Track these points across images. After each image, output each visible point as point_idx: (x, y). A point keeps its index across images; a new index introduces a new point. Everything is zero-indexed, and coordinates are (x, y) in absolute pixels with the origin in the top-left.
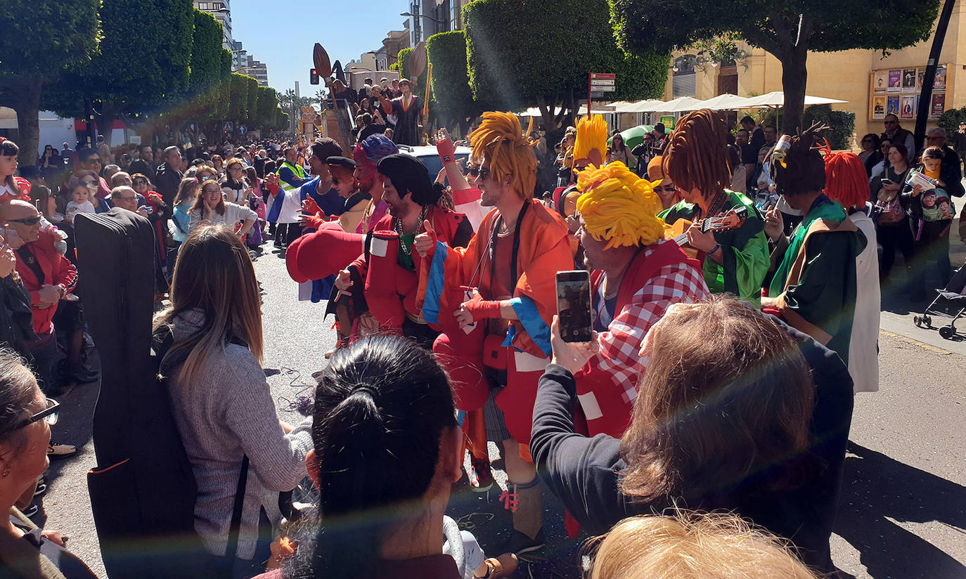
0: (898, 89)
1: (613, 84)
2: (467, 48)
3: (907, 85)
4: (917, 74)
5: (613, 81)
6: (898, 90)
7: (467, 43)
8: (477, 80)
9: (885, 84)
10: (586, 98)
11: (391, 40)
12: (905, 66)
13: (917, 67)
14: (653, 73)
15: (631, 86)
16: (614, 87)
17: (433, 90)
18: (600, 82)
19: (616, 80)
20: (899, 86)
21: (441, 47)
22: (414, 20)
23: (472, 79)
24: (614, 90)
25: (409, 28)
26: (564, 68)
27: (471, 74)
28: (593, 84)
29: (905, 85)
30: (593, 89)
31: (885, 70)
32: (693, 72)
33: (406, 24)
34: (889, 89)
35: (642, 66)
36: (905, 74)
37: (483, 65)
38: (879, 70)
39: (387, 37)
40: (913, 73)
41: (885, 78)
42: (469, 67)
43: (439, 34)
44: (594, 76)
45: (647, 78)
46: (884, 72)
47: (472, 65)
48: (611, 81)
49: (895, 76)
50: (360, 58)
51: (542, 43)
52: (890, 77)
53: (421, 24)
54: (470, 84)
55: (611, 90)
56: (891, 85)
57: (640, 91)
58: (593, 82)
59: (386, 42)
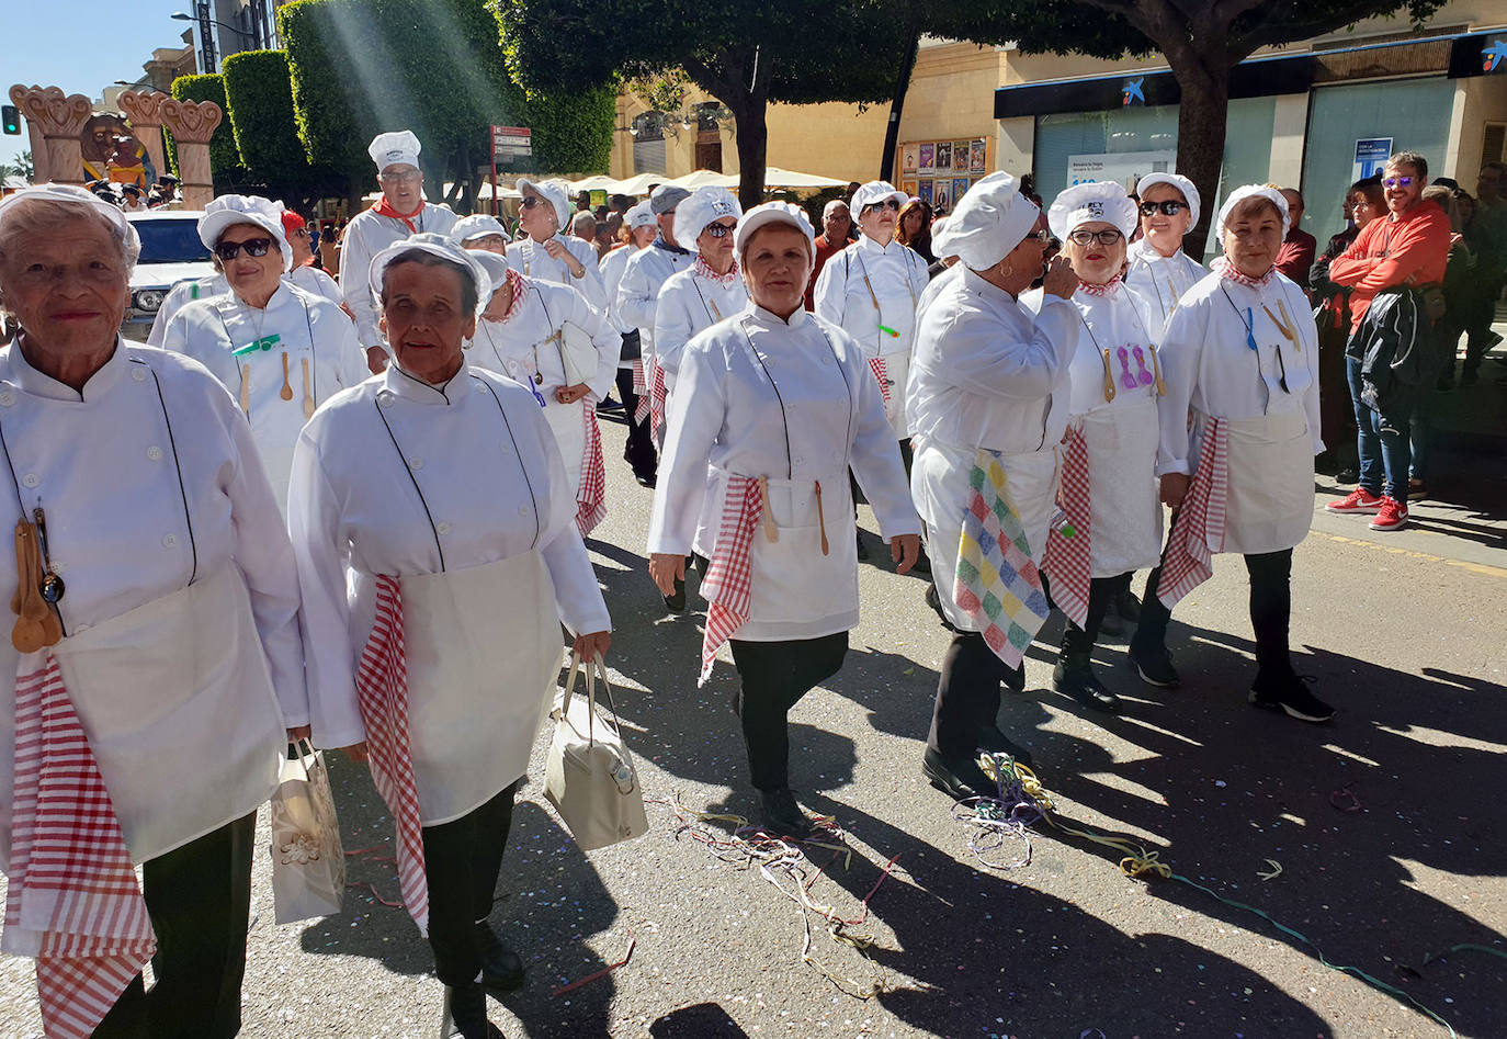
0: (931, 170)
1: (529, 144)
2: (292, 78)
3: (942, 165)
4: (953, 151)
5: (528, 139)
6: (932, 172)
7: (291, 68)
8: (311, 131)
9: (915, 164)
10: (489, 164)
11: (160, 65)
12: (940, 138)
13: (953, 140)
14: (589, 131)
15: (557, 150)
16: (530, 149)
17: (238, 148)
18: (509, 140)
19: (532, 139)
20: (931, 166)
21: (249, 76)
22: (202, 30)
23: (303, 128)
24: (530, 154)
25: (192, 44)
26: (452, 116)
27: (300, 120)
28: (497, 142)
29: (939, 165)
30: (498, 150)
31: (915, 142)
32: (661, 138)
33: (187, 36)
34: (921, 171)
35: (573, 119)
36: (939, 149)
37: (319, 106)
38: (909, 143)
39: (152, 59)
40: (947, 149)
41: (916, 155)
42: (296, 109)
43: (242, 53)
44: (498, 130)
45: (580, 138)
46: (914, 146)
47: (301, 104)
48: (524, 139)
49: (927, 152)
50: (100, 97)
51: (414, 76)
52: (922, 152)
53: (215, 37)
54: (301, 136)
55: (525, 153)
56: (923, 165)
57: (571, 158)
58: (498, 139)
59: (149, 67)
